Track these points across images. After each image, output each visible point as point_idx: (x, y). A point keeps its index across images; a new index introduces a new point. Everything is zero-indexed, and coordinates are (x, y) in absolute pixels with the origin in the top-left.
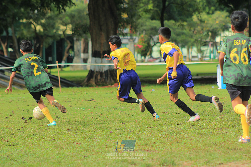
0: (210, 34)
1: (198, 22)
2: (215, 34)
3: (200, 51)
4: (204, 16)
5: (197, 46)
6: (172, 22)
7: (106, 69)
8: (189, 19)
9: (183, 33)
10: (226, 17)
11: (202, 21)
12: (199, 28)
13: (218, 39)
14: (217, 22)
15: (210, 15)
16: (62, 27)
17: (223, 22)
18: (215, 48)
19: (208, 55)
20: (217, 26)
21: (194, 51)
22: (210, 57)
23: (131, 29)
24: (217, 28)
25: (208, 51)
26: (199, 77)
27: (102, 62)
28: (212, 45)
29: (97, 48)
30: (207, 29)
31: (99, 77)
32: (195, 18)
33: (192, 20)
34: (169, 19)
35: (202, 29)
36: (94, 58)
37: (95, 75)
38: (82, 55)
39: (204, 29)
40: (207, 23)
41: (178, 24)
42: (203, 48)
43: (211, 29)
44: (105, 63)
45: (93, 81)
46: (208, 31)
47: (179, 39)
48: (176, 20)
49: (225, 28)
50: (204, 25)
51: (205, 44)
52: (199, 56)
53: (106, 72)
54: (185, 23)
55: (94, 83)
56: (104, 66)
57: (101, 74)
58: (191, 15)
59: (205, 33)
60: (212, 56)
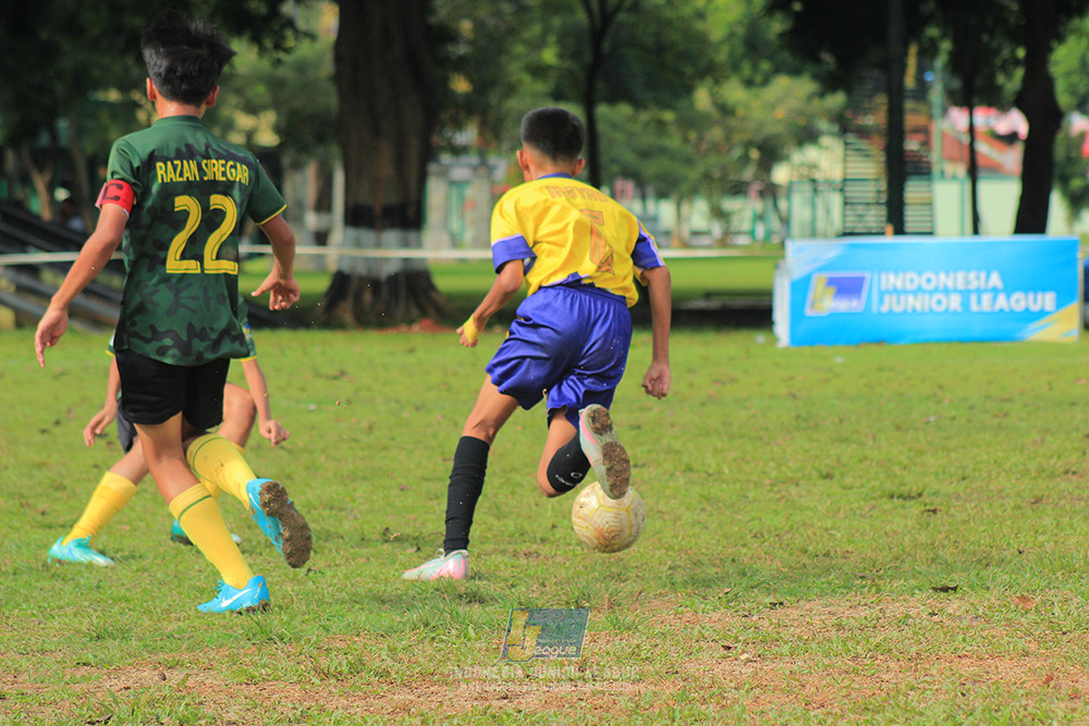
0: (755, 154)
1: (715, 114)
2: (770, 153)
3: (719, 214)
4: (734, 92)
5: (709, 197)
6: (625, 109)
7: (390, 269)
8: (682, 104)
9: (663, 151)
10: (810, 98)
11: (726, 110)
12: (716, 134)
13: (781, 174)
14: (780, 113)
15: (754, 91)
16: (244, 121)
17: (800, 113)
18: (770, 203)
19: (746, 226)
20: (777, 129)
21: (698, 214)
22: (752, 233)
23: (481, 133)
24: (777, 136)
25: (748, 214)
26: (714, 304)
27: (378, 245)
28: (762, 194)
29: (364, 196)
30: (746, 137)
31: (367, 297)
32: (702, 98)
33: (692, 105)
34: (612, 100)
35: (728, 138)
36: (352, 232)
37: (353, 288)
38: (312, 220)
39: (737, 138)
40: (744, 119)
41: (644, 116)
42: (731, 204)
43: (759, 138)
44: (388, 247)
45: (345, 311)
46: (748, 145)
47: (650, 168)
48: (638, 104)
49: (808, 136)
50: (733, 122)
51: (738, 189)
52: (717, 229)
53: (393, 279)
54: (669, 116)
55: (348, 317)
56: (387, 260)
57: (375, 284)
58: (689, 90)
59: (737, 153)
60: (760, 230)
